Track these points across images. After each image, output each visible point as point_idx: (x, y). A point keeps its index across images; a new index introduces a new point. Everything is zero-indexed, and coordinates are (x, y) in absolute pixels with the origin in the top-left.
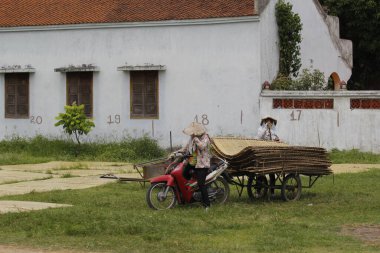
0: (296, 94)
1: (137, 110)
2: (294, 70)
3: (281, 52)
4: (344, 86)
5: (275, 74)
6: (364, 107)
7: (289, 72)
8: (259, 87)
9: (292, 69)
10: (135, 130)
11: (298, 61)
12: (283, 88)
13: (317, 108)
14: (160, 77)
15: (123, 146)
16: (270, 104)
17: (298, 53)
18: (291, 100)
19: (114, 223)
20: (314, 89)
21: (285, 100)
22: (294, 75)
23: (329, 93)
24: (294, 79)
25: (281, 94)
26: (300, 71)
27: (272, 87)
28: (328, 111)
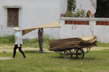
0: (74, 19)
1: (10, 24)
2: (73, 9)
3: (68, 2)
4: (94, 16)
5: (66, 11)
6: (101, 25)
7: (71, 10)
8: (60, 16)
9: (72, 9)
10: (9, 32)
11: (75, 6)
12: (69, 16)
13: (82, 24)
14: (20, 11)
15: (4, 38)
16: (64, 22)
17: (75, 2)
18: (72, 21)
19: (4, 69)
20: (82, 17)
21: (70, 21)
22: (73, 11)
23: (87, 19)
24: (73, 13)
25: (68, 18)
26: (76, 10)
27: (64, 16)
28: (87, 26)
